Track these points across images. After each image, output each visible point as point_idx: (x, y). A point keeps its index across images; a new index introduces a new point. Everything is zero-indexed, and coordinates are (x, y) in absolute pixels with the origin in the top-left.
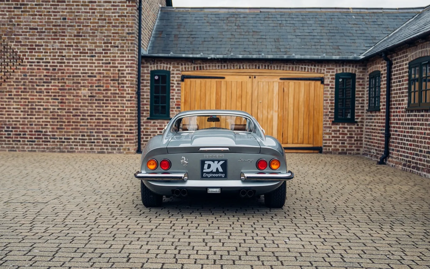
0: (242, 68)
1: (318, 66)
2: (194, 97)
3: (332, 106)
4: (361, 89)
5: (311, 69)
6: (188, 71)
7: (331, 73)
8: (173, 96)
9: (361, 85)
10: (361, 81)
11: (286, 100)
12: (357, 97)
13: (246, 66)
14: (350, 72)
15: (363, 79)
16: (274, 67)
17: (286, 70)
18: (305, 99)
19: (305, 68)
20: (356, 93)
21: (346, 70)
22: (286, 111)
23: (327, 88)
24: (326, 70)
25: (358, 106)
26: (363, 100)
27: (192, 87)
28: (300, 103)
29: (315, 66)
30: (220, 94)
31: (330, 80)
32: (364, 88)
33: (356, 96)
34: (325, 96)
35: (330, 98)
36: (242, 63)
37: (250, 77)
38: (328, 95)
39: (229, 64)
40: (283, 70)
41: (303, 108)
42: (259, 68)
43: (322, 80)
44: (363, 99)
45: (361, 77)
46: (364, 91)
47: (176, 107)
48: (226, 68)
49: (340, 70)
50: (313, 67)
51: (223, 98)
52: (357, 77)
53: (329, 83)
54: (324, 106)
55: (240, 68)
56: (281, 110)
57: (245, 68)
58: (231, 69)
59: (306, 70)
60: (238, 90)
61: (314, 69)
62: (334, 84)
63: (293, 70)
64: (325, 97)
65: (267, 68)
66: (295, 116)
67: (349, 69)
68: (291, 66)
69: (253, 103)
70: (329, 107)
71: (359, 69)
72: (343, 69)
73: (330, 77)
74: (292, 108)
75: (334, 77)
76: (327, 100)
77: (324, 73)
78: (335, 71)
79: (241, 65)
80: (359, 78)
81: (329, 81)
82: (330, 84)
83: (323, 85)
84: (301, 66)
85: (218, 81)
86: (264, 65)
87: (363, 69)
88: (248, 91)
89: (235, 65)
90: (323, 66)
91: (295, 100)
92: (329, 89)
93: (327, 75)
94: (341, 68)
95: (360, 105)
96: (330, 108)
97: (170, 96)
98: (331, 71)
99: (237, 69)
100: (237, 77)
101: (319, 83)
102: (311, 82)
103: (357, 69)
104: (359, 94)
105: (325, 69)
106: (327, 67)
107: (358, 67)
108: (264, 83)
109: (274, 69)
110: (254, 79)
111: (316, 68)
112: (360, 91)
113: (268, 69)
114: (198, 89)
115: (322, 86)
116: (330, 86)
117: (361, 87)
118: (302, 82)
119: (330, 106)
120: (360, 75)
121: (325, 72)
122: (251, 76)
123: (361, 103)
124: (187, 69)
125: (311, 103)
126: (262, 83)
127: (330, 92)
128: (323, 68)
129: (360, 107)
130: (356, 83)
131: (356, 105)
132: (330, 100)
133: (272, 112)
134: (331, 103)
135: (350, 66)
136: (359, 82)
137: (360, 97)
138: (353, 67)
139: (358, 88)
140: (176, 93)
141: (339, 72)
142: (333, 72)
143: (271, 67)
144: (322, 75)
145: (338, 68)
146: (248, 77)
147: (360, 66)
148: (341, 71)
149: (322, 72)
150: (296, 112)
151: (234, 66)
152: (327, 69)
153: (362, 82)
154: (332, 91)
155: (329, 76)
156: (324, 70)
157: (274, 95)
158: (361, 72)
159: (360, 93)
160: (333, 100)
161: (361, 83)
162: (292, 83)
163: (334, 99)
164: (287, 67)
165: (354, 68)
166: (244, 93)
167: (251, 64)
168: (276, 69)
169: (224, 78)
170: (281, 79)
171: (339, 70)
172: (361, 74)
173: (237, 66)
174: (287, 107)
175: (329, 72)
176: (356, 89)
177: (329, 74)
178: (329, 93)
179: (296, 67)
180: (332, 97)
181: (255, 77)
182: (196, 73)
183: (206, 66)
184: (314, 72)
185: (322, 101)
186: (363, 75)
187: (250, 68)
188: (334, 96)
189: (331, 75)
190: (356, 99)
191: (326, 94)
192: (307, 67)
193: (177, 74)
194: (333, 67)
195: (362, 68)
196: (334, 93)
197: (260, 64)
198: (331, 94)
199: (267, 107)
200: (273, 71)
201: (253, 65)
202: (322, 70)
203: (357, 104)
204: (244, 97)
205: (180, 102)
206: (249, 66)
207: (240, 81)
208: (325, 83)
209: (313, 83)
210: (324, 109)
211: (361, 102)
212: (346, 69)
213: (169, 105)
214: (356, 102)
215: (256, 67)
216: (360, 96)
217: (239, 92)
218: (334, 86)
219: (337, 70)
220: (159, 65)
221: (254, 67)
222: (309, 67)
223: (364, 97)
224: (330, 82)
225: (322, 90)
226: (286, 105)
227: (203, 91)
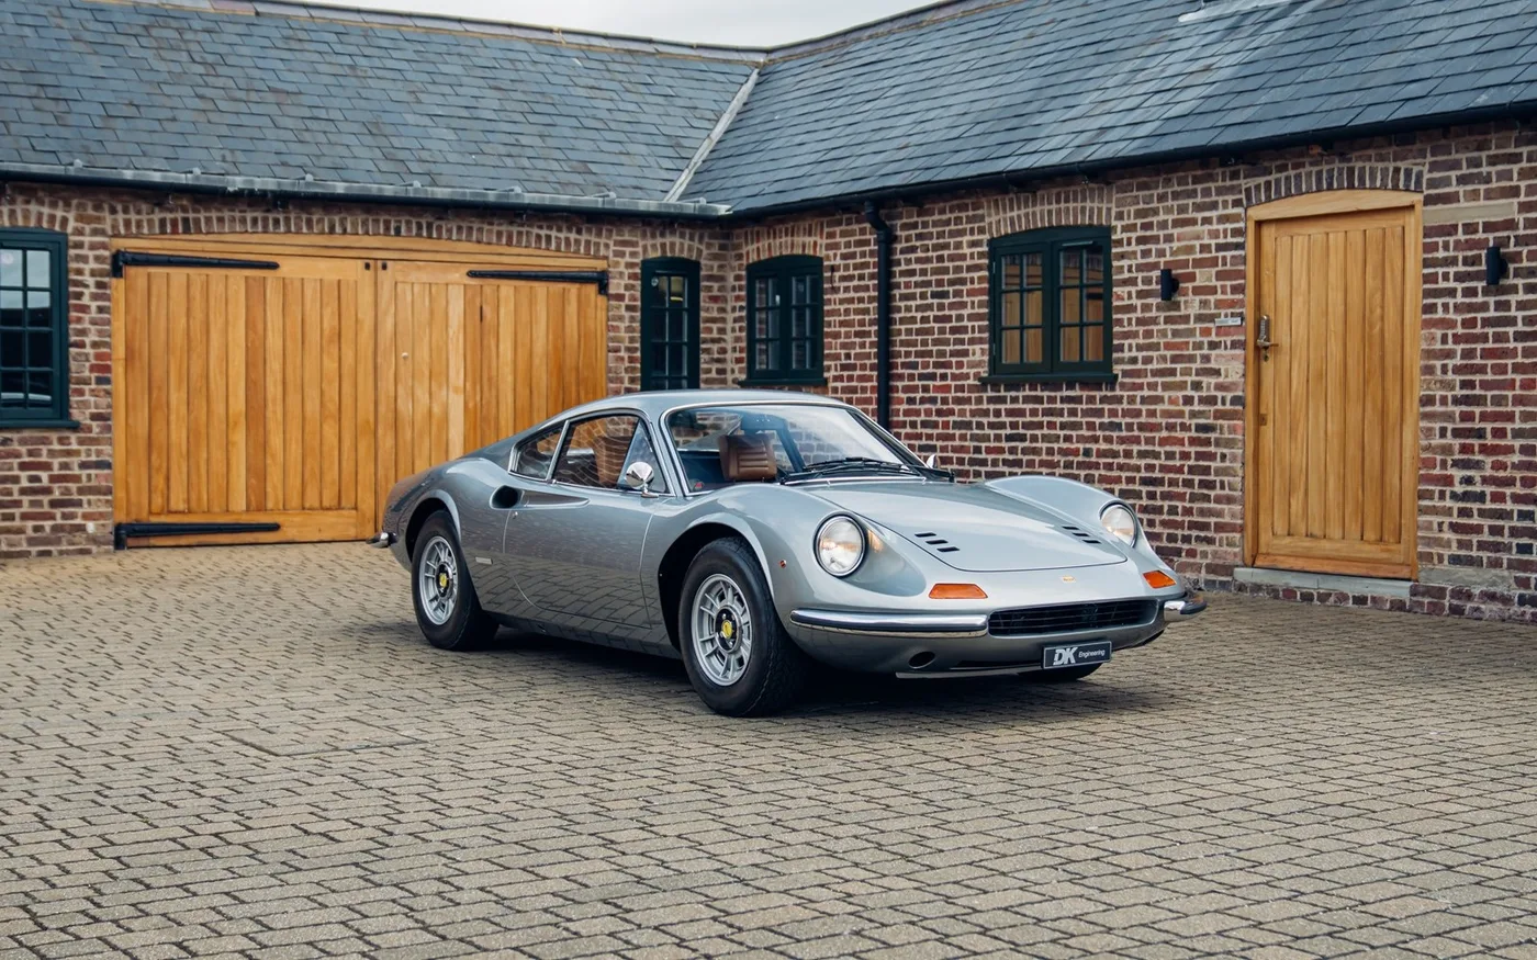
0: (338, 229)
1: (589, 231)
2: (163, 336)
3: (633, 369)
4: (715, 314)
5: (567, 239)
6: (138, 236)
7: (628, 259)
8: (83, 332)
9: (714, 299)
10: (716, 285)
11: (489, 347)
12: (705, 341)
13: (354, 225)
14: (685, 255)
15: (721, 279)
16: (449, 231)
17: (489, 244)
18: (551, 347)
19: (548, 238)
20: (702, 325)
21: (672, 249)
22: (490, 389)
23: (618, 308)
24: (612, 248)
25: (709, 371)
26: (723, 351)
27: (154, 300)
28: (537, 361)
29: (579, 232)
30: (260, 327)
31: (626, 281)
32: (723, 310)
33: (702, 335)
34: (611, 334)
35: (627, 344)
36: (340, 213)
37: (367, 266)
38: (622, 334)
39: (292, 216)
40: (479, 242)
41: (544, 377)
42: (398, 232)
43: (601, 281)
44: (723, 345)
45: (715, 272)
46: (723, 320)
47: (94, 375)
48: (282, 229)
49: (654, 246)
50: (573, 236)
51: (274, 342)
52: (703, 273)
53: (622, 291)
54: (609, 370)
55: (332, 231)
56: (474, 384)
57: (349, 230)
58: (299, 232)
59: (553, 246)
60: (328, 312)
61: (577, 242)
62: (638, 294)
63: (509, 244)
64: (613, 340)
65: (425, 234)
66: (519, 404)
67: (682, 244)
68: (504, 228)
69: (379, 360)
70: (623, 374)
71: (709, 246)
72: (663, 246)
73: (626, 272)
74: (510, 378)
75: (638, 271)
76: (617, 350)
77: (606, 258)
78: (640, 249)
79: (337, 219)
80: (710, 278)
81: (623, 283)
82: (627, 293)
83: (604, 298)
84: (535, 231)
85: (254, 279)
86: (414, 221)
87: (722, 247)
88: (359, 315)
89: (315, 218)
90: (604, 232)
91: (520, 350)
92: (623, 311)
93: (617, 264)
94: (659, 241)
95: (714, 367)
96: (626, 377)
97: (67, 335)
98: (628, 250)
99: (322, 233)
100: (323, 264)
101: (592, 289)
102: (567, 286)
103: (703, 247)
104: (710, 330)
105: (611, 243)
106: (615, 237)
107: (706, 240)
108: (416, 288)
109: (450, 239)
110: (381, 272)
111: (584, 237)
112: (714, 320)
113: (430, 236)
114: (178, 306)
115: (602, 300)
116: (627, 302)
117: (715, 306)
118: (541, 288)
119: (626, 370)
120: (712, 268)
121: (611, 255)
122: (372, 262)
123: (718, 361)
124: (134, 230)
125: (570, 362)
126: (408, 287)
127: (627, 324)
128: (603, 241)
129: (714, 375)
130: (702, 294)
131: (703, 366)
132: (628, 349)
133: (444, 392)
134: (631, 360)
135: (682, 236)
136: (709, 289)
137: (713, 341)
138: (692, 239)
139: (707, 310)
140: (94, 322)
141: (652, 255)
142: (633, 254)
143: (439, 228)
144: (600, 265)
145: (649, 242)
146: (361, 263)
147: (711, 237)
148: (659, 254)
149: (602, 252)
150: (523, 392)
151: (309, 223)
152: (617, 243)
153: (719, 290)
154: (632, 319)
155: (622, 268)
156: (607, 246)
157: (451, 332)
158: (715, 257)
159: (715, 327)
160: (636, 349)
161: (715, 293)
162: (507, 288)
163: (638, 345)
164: (490, 231)
165: (696, 244)
166: (348, 323)
167: (370, 219)
168: (454, 237)
169: (273, 266)
170: (472, 274)
171: (651, 247)
172: (716, 264)
173: (320, 221)
174: (494, 373)
175: (622, 254)
176: (703, 314)
177: (623, 261)
178: (622, 326)
179: (520, 233)
180: (632, 340)
181: (384, 267)
182: (168, 244)
183: (208, 220)
184: (577, 252)
185: (601, 353)
186: (721, 267)
187: (367, 233)
188: (637, 335)
189: (630, 265)
190: (703, 346)
191: (616, 329)
192: (554, 233)
193: (93, 247)
194: (634, 239)
195: (716, 243)
196: (637, 325)
197: (403, 219)
198: (629, 329)
199: (427, 373)
200: (443, 245)
201: (376, 221)
202: (602, 248)
203: (706, 362)
204: (348, 334)
205: (108, 357)
206: (365, 223)
207: (335, 277)
208: (612, 291)
209: (573, 288)
210: (611, 380)
211: (716, 356)
212: (673, 245)
213: (65, 369)
214: (703, 357)
215: (387, 229)
216: (715, 335)
217: (330, 322)
218: (639, 303)
219: (645, 249)
220: (19, 208)
221: (382, 231)
222: (562, 235)
223: (724, 340)
224: (627, 287)
225: (602, 315)
226: (490, 368)
227: (198, 314)
